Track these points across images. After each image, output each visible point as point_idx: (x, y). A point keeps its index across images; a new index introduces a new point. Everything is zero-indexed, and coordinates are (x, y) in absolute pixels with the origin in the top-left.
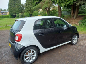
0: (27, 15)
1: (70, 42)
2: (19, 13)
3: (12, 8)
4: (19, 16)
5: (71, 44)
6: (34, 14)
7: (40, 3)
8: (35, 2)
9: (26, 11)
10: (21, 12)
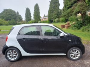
0: (63, 20)
1: (65, 54)
2: (56, 18)
3: (51, 14)
4: (55, 21)
5: (67, 57)
6: (70, 19)
7: (72, 8)
8: (67, 7)
9: (62, 16)
10: (58, 18)
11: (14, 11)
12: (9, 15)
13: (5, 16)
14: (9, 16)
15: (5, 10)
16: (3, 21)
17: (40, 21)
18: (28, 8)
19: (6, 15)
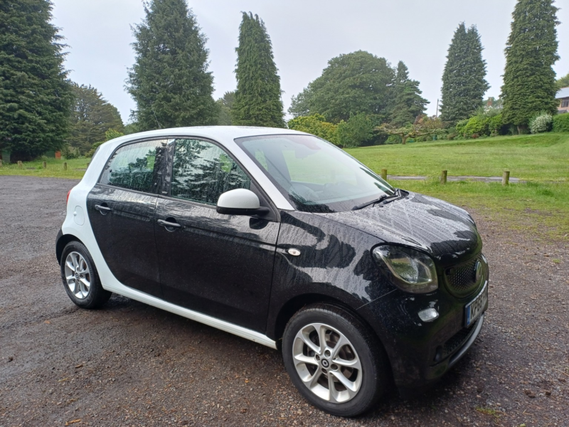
11: (383, 61)
12: (354, 87)
13: (332, 98)
14: (353, 93)
15: (335, 63)
16: (318, 123)
17: (553, 111)
18: (468, 27)
19: (336, 91)
